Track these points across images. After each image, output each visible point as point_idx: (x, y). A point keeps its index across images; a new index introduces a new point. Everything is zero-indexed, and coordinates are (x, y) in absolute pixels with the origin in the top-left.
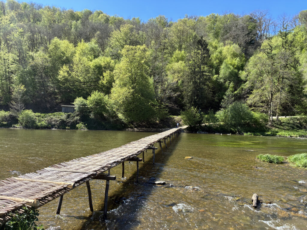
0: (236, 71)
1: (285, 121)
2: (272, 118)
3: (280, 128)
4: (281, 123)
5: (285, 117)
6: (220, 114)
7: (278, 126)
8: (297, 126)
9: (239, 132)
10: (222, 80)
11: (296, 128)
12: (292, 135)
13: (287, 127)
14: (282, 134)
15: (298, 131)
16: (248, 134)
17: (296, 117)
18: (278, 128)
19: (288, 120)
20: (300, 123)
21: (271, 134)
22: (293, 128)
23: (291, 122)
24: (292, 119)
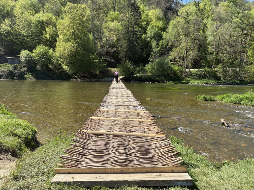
0: (160, 31)
1: (194, 73)
2: (186, 70)
3: (191, 78)
4: (192, 74)
5: (194, 69)
6: (148, 67)
7: (190, 76)
8: (203, 77)
9: (162, 81)
10: (149, 39)
11: (202, 77)
12: (200, 83)
13: (196, 77)
14: (193, 82)
15: (203, 80)
16: (170, 83)
17: (201, 69)
18: (190, 78)
19: (197, 72)
20: (204, 74)
21: (186, 82)
22: (200, 78)
23: (199, 73)
24: (199, 71)
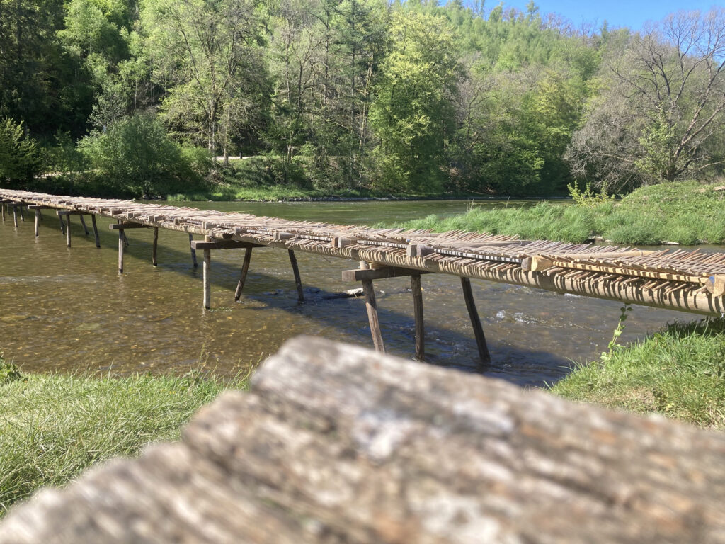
1: (242, 168)
3: (234, 183)
4: (234, 172)
5: (239, 157)
7: (228, 178)
9: (147, 194)
14: (246, 196)
15: (269, 188)
16: (178, 199)
17: (260, 157)
18: (231, 183)
19: (248, 165)
20: (270, 171)
21: (224, 196)
24: (255, 163)
